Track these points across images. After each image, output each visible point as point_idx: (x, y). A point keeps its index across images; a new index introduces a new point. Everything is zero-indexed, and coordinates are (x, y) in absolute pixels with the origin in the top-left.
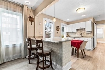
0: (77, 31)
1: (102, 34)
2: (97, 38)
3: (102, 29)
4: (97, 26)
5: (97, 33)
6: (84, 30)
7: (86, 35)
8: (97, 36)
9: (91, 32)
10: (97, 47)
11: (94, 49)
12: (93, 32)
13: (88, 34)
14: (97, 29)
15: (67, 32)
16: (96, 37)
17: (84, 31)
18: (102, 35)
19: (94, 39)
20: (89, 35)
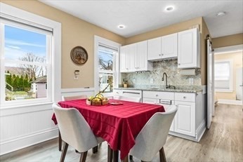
0: (154, 66)
1: (227, 79)
2: (216, 90)
3: (227, 64)
4: (215, 54)
5: (215, 75)
6: (173, 63)
7: (179, 82)
8: (216, 85)
9: (197, 71)
10: (215, 120)
11: (207, 129)
12: (203, 71)
13: (188, 77)
14: (215, 65)
15: (122, 71)
16: (213, 87)
17: (173, 68)
18: (228, 81)
19: (206, 95)
20: (191, 82)
